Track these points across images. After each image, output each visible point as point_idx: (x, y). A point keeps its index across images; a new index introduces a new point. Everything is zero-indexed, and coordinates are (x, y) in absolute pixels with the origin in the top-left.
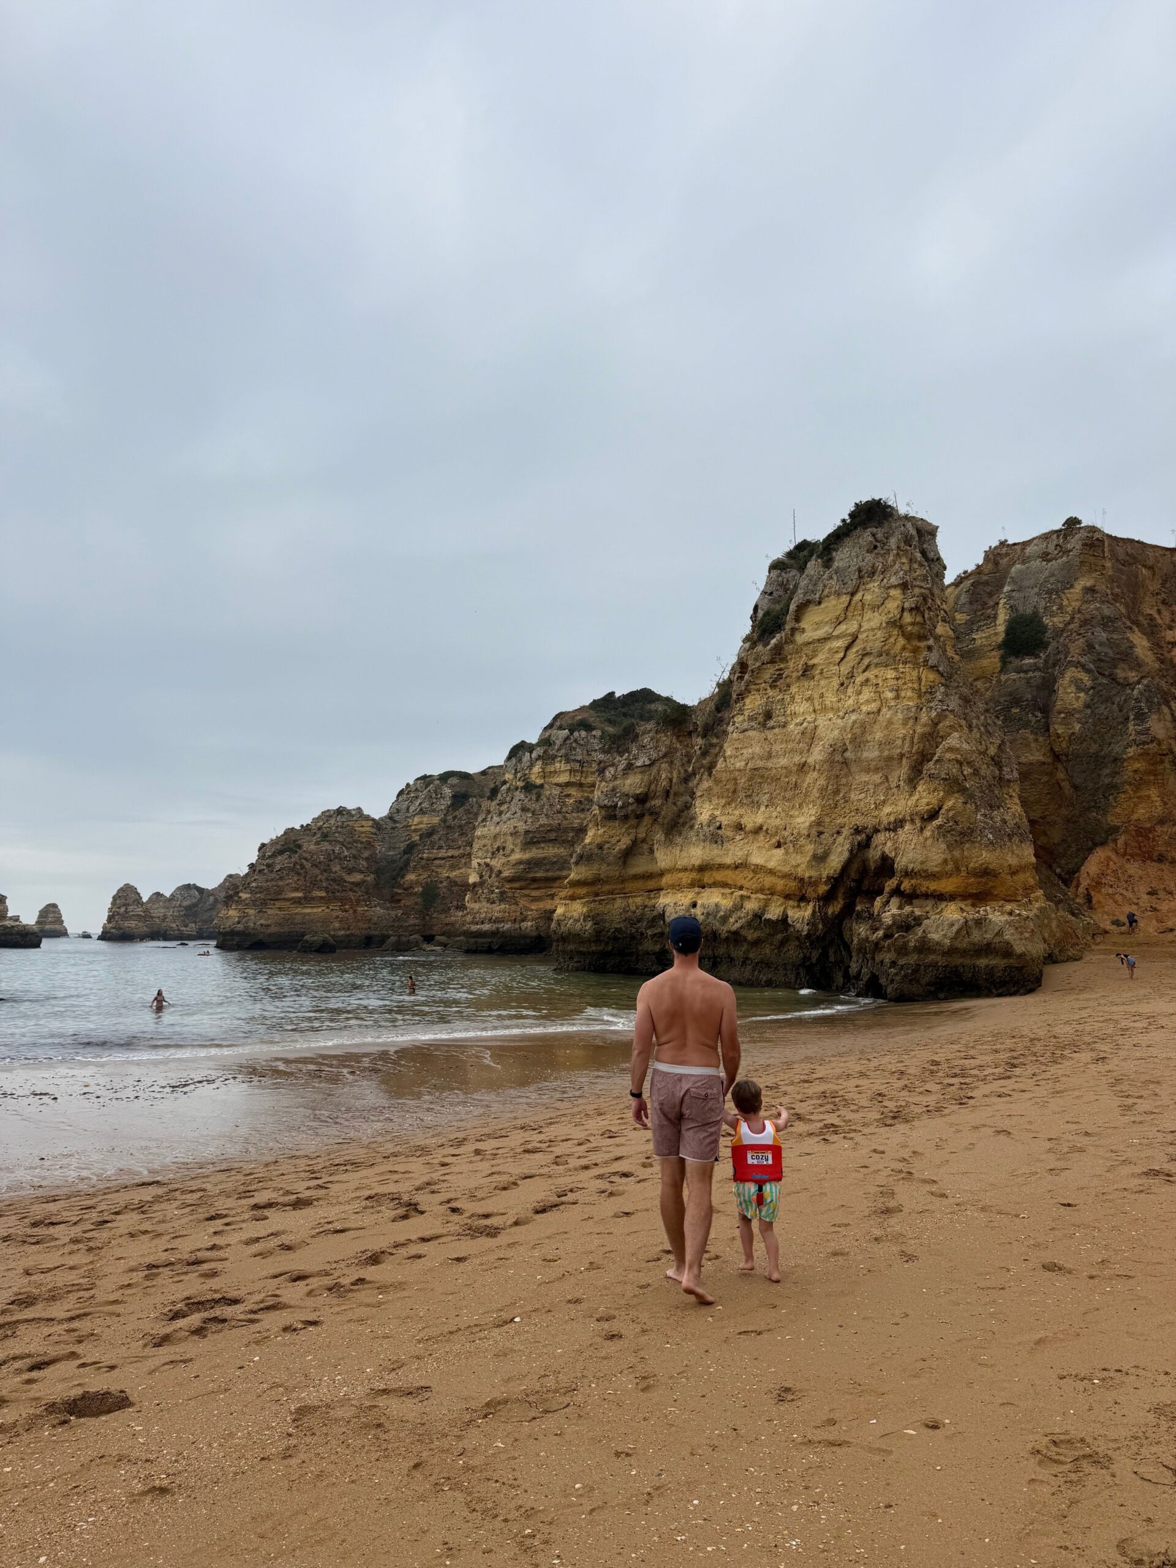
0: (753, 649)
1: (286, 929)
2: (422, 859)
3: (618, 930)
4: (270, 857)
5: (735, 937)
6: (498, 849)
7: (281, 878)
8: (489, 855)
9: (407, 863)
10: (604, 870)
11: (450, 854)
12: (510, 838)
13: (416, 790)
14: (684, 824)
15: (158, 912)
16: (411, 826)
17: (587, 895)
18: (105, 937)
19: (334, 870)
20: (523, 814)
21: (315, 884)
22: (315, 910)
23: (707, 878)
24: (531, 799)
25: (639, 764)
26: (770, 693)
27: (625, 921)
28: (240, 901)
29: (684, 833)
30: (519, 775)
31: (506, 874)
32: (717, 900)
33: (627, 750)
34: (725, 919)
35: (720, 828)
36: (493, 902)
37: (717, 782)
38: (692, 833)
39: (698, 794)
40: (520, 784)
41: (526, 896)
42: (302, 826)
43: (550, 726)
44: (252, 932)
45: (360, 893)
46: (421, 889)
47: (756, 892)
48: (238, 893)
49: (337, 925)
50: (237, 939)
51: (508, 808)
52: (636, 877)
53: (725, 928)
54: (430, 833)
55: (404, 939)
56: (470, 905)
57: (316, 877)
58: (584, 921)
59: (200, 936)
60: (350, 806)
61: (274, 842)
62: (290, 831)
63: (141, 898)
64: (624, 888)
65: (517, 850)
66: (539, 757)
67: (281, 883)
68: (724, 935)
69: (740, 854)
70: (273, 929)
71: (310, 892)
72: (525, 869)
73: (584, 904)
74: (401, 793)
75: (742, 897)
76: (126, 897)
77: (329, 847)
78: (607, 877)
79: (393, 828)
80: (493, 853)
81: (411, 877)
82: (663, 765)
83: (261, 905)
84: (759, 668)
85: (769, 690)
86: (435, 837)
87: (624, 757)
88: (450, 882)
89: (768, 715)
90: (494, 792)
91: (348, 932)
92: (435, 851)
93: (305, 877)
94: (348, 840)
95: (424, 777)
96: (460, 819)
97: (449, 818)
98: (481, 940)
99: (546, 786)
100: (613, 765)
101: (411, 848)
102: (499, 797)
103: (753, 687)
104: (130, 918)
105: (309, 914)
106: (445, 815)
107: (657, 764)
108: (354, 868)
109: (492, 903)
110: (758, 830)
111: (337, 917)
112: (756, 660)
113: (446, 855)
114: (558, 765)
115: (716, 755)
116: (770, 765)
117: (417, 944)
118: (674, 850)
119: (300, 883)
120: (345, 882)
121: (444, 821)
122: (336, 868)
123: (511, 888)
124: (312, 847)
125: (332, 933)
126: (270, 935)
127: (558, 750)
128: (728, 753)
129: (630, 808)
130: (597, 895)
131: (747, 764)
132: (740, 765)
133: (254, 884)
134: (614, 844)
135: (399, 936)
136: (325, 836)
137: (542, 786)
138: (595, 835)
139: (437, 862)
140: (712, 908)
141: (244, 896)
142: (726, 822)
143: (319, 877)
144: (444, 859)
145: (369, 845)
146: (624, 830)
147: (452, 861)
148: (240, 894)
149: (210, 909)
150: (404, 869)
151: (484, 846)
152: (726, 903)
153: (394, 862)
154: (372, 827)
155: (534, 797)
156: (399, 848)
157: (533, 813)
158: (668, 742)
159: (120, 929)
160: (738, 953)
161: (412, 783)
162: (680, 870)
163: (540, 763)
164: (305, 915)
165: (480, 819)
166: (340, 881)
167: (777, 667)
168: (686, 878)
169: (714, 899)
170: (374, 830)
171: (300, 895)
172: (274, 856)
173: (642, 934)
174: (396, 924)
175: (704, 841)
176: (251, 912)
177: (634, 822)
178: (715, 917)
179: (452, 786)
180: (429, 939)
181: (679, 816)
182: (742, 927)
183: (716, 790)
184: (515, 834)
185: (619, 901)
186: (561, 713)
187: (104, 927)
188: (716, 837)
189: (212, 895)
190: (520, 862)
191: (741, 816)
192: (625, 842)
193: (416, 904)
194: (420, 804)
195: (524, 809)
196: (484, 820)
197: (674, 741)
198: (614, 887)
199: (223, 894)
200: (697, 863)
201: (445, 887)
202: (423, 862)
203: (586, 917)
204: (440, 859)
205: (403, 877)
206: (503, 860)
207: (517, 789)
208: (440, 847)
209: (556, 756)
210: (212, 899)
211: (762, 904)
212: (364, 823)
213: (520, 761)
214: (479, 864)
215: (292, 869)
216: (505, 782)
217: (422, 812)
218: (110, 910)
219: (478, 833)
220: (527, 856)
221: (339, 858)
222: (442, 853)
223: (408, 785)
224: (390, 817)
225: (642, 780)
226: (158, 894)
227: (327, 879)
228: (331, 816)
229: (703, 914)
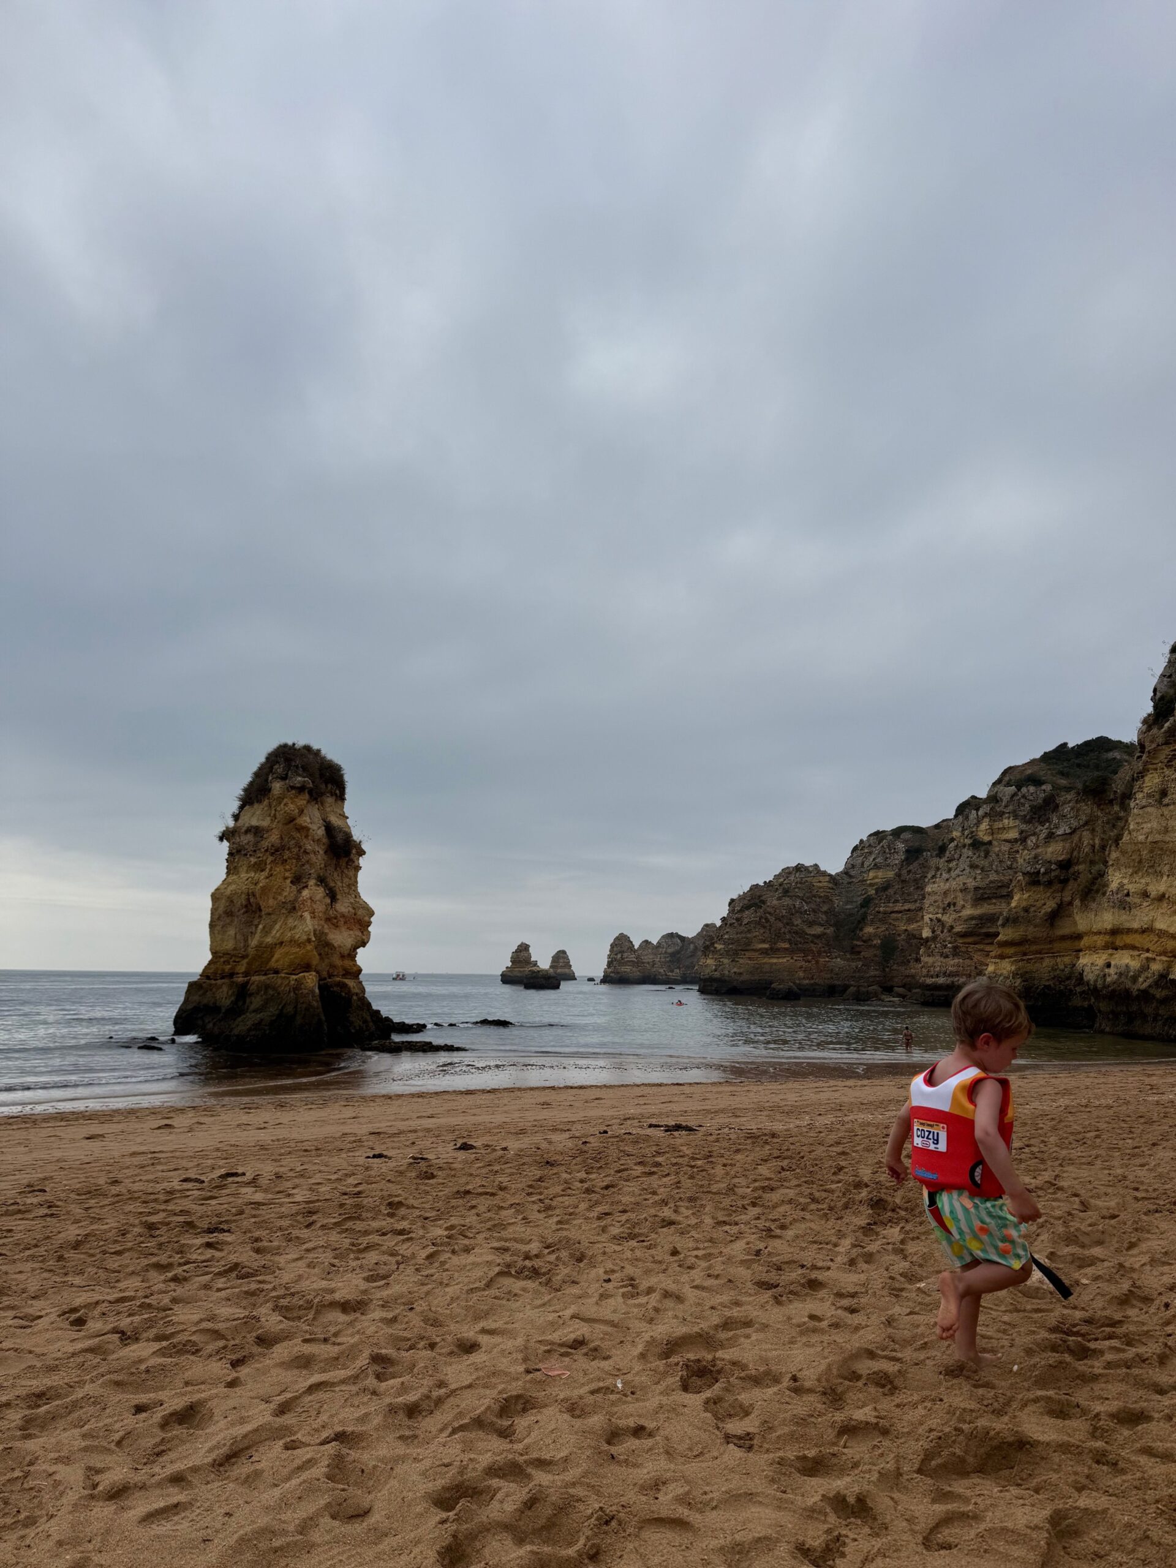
0: (1149, 731)
1: (757, 978)
2: (879, 912)
3: (1048, 987)
4: (739, 911)
5: (1145, 995)
6: (949, 905)
7: (749, 931)
8: (940, 911)
9: (864, 918)
10: (1031, 931)
11: (906, 907)
12: (960, 894)
13: (870, 845)
14: (1097, 891)
15: (648, 958)
16: (866, 881)
17: (1015, 954)
18: (606, 980)
19: (795, 923)
20: (972, 871)
21: (779, 936)
22: (781, 960)
23: (1119, 942)
24: (979, 856)
25: (1058, 833)
26: (1167, 772)
27: (1053, 978)
28: (715, 951)
29: (1098, 899)
30: (966, 832)
31: (957, 929)
32: (1127, 961)
33: (1048, 820)
34: (1135, 979)
35: (1128, 895)
36: (947, 957)
37: (1123, 853)
38: (1105, 899)
39: (1110, 863)
40: (968, 841)
41: (982, 950)
42: (765, 882)
43: (998, 782)
44: (727, 978)
45: (820, 945)
46: (879, 942)
47: (1160, 955)
48: (713, 944)
49: (801, 974)
50: (715, 985)
51: (957, 865)
52: (1063, 938)
53: (1136, 987)
54: (885, 887)
55: (863, 989)
56: (924, 959)
57: (780, 930)
58: (1013, 978)
59: (684, 981)
60: (808, 863)
61: (742, 898)
62: (755, 887)
63: (633, 946)
64: (1052, 948)
65: (968, 906)
66: (986, 815)
67: (749, 935)
68: (1135, 993)
69: (1146, 919)
70: (745, 977)
71: (775, 944)
72: (977, 925)
73: (1012, 963)
74: (855, 849)
75: (1147, 959)
76: (621, 944)
77: (790, 902)
78: (1035, 938)
79: (850, 883)
80: (944, 909)
81: (869, 930)
82: (1084, 833)
83: (734, 955)
84: (1155, 750)
85: (1166, 769)
86: (891, 891)
87: (1045, 827)
88: (908, 935)
89: (1164, 793)
90: (942, 850)
91: (812, 982)
92: (891, 905)
93: (770, 930)
94: (807, 895)
95: (877, 833)
96: (915, 873)
97: (904, 872)
98: (937, 993)
99: (995, 843)
100: (1034, 834)
101: (867, 902)
102: (947, 854)
103: (1151, 766)
104: (626, 964)
105: (775, 964)
106: (900, 869)
107: (1078, 832)
108: (814, 921)
109: (945, 957)
110: (1162, 897)
111: (801, 967)
112: (1152, 742)
113: (903, 908)
114: (1006, 821)
115: (1123, 829)
116: (1167, 839)
117: (876, 995)
118: (1089, 915)
119: (766, 935)
120: (807, 934)
121: (899, 875)
122: (798, 921)
123: (965, 943)
124: (775, 902)
125: (797, 982)
126: (743, 982)
127: (1006, 806)
128: (1131, 827)
129: (1053, 874)
130: (1025, 954)
131: (1147, 837)
132: (1141, 838)
133: (726, 936)
134: (1040, 907)
135: (858, 987)
136: (786, 892)
137: (990, 843)
138: (1019, 899)
139: (894, 915)
140: (1123, 969)
141: (719, 946)
142: (1133, 890)
143: (783, 930)
144: (900, 912)
145: (827, 900)
146: (1048, 894)
147: (909, 914)
148: (716, 945)
149: (691, 956)
150: (862, 921)
151: (935, 902)
152: (1135, 964)
153: (851, 915)
154: (829, 882)
155: (982, 854)
156: (856, 902)
157: (982, 869)
158: (1088, 811)
159: (618, 973)
160: (1149, 1010)
161: (865, 839)
162: (1096, 934)
163: (987, 820)
164: (772, 964)
165: (929, 876)
166: (801, 934)
167: (1172, 748)
168: (1100, 940)
169: (1125, 960)
170: (830, 885)
171: (766, 946)
172: (741, 911)
173: (1071, 991)
174: (857, 975)
175: (1113, 907)
176: (726, 961)
177: (1057, 886)
178: (1127, 976)
179: (905, 841)
180: (889, 990)
181: (1093, 883)
182: (1150, 986)
183: (1123, 860)
184: (964, 890)
185: (1047, 960)
186: (1010, 768)
187: (605, 972)
188: (1124, 904)
189: (692, 942)
190: (972, 918)
191: (1147, 884)
192: (1051, 905)
193: (875, 956)
194: (874, 859)
195: (973, 866)
196: (934, 877)
197: (1095, 809)
198: (1042, 947)
199: (701, 942)
200: (1109, 927)
201: (903, 940)
202: (881, 916)
203: (1015, 975)
204: (897, 912)
205: (861, 930)
206: (955, 916)
207: (964, 846)
208: (896, 901)
209: (1004, 813)
210: (692, 946)
211: (1165, 965)
212: (821, 878)
213: (967, 818)
214: (931, 920)
215: (759, 923)
216: (952, 840)
217: (877, 867)
218: (609, 956)
219: (928, 889)
220: (978, 912)
221: (800, 912)
222: (899, 907)
223: (861, 841)
224: (846, 872)
225: (1064, 847)
226: (646, 942)
227: (790, 932)
228: (790, 873)
229: (1116, 974)
